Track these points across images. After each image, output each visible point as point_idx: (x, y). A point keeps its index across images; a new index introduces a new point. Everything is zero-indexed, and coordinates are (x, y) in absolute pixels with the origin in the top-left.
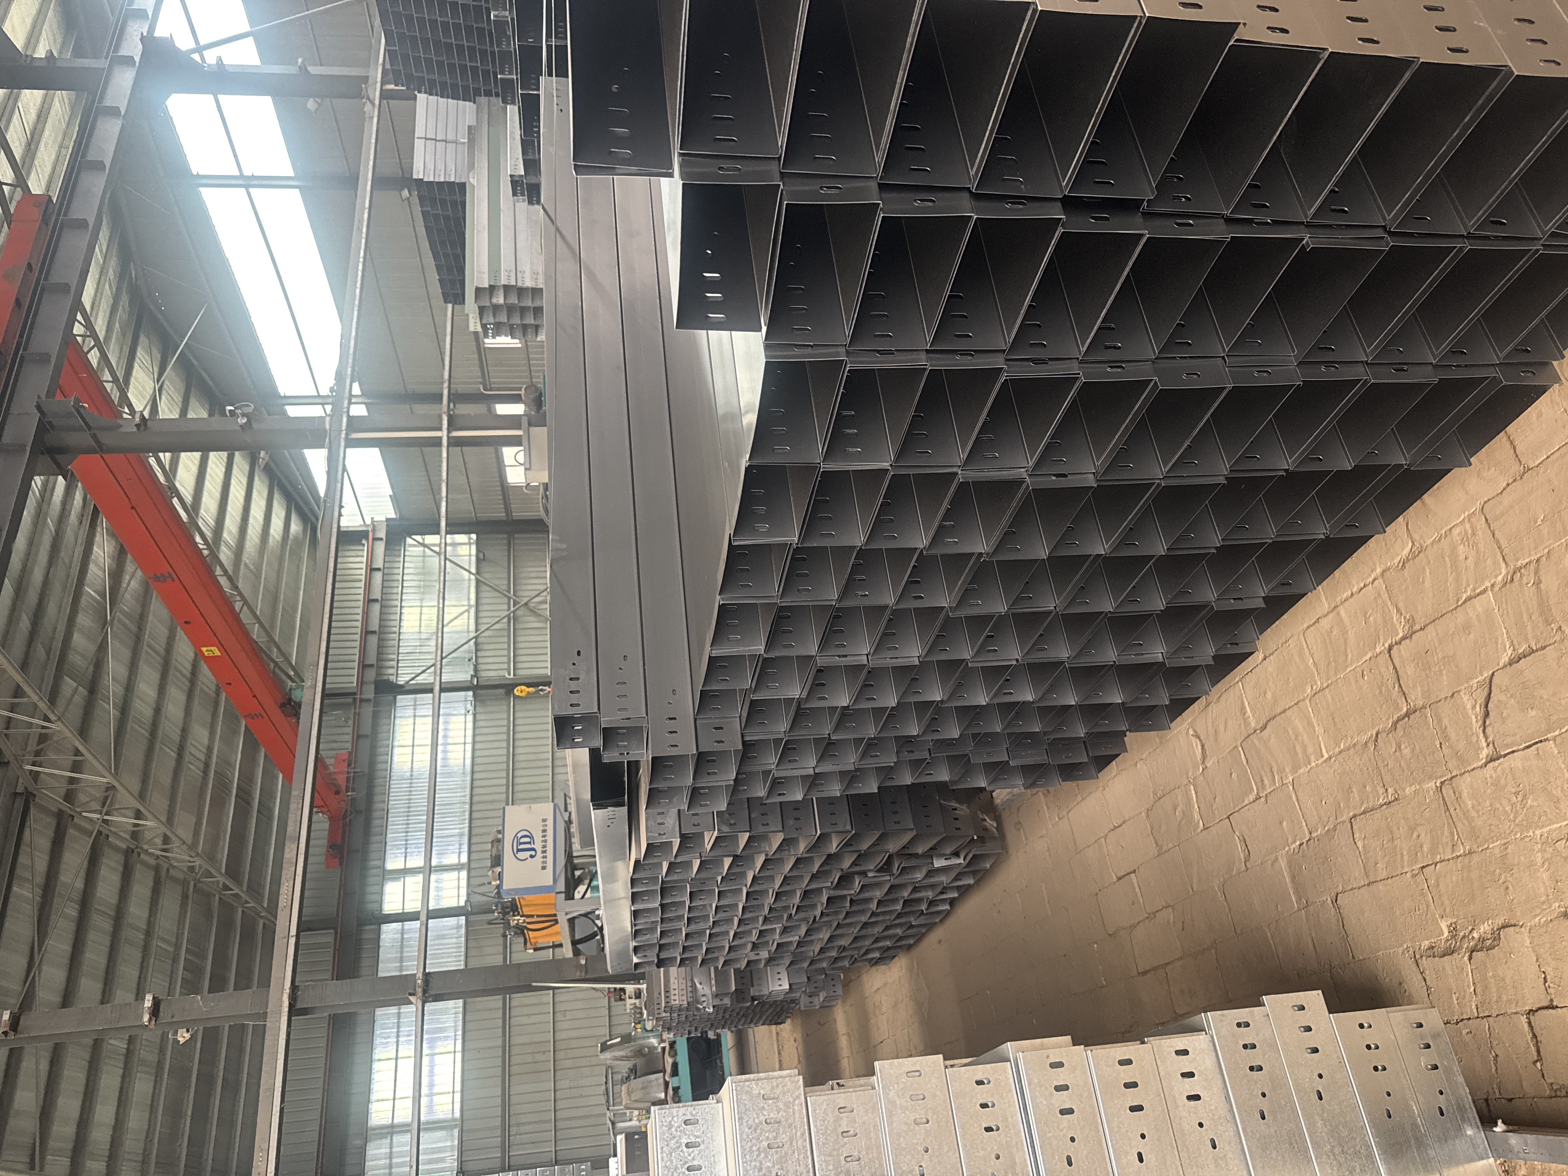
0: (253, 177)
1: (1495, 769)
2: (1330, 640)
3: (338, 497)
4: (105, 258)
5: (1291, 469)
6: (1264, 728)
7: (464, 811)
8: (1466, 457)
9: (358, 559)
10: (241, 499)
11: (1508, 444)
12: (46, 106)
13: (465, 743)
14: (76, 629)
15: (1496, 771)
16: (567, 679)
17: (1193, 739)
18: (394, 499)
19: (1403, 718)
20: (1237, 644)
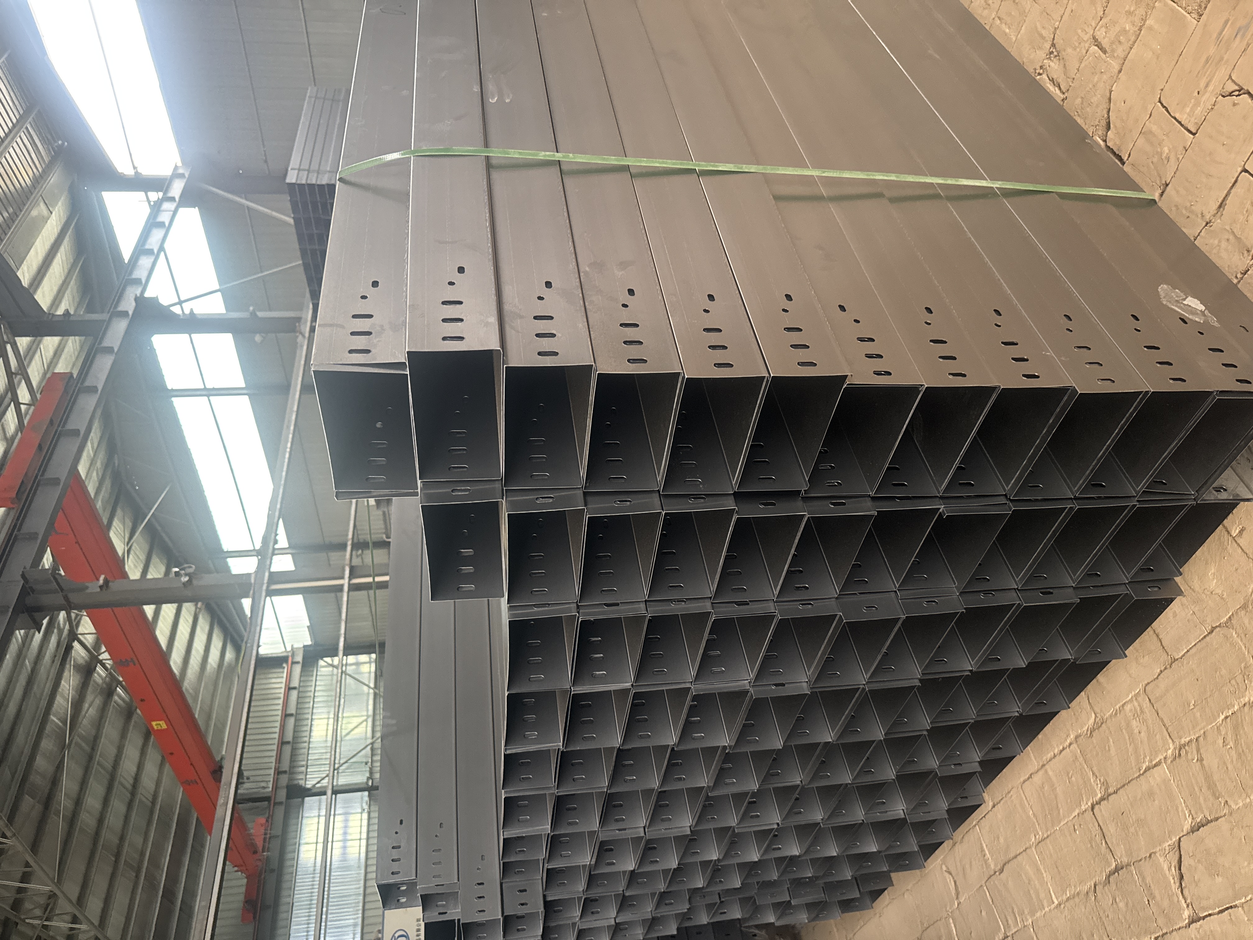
0: (214, 389)
1: (1198, 930)
2: (1043, 794)
3: (257, 638)
4: (96, 452)
5: (974, 669)
6: (1001, 871)
7: (358, 902)
8: (1122, 650)
9: (279, 680)
10: (187, 636)
11: (1154, 636)
12: (61, 346)
13: (360, 839)
14: (40, 752)
15: (1198, 932)
16: (390, 848)
17: (947, 875)
18: (311, 628)
19: (1114, 873)
20: (966, 797)
